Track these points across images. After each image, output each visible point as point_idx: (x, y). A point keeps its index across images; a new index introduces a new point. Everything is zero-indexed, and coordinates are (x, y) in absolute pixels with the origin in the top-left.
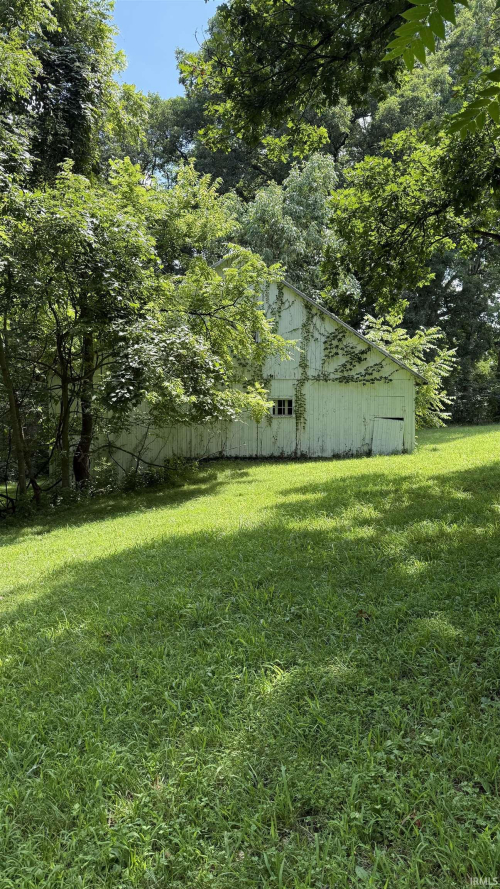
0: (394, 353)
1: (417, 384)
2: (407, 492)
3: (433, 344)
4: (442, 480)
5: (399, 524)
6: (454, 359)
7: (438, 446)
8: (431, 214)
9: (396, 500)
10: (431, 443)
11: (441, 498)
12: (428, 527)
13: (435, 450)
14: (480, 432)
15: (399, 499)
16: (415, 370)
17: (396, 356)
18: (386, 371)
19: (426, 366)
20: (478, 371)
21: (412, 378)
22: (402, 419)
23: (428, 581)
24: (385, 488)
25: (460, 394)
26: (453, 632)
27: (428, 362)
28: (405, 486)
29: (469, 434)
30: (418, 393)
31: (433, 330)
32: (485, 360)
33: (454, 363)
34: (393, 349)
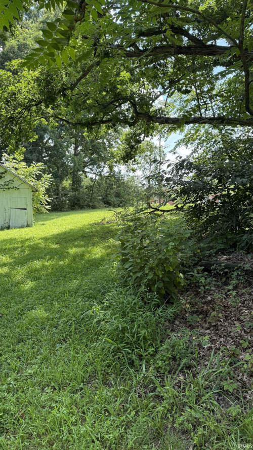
0: (20, 174)
1: (33, 191)
2: (28, 247)
3: (41, 171)
4: (46, 239)
5: (22, 264)
6: (51, 180)
7: (45, 222)
8: (33, 105)
9: (21, 251)
10: (42, 221)
11: (44, 249)
12: (37, 264)
13: (43, 224)
14: (65, 215)
15: (23, 251)
16: (32, 184)
17: (21, 176)
18: (16, 184)
19: (37, 182)
20: (63, 186)
21: (30, 188)
22: (26, 209)
23: (35, 291)
24: (16, 246)
25: (55, 197)
26: (45, 315)
27: (38, 180)
28: (27, 244)
29: (60, 216)
30: (33, 196)
31: (39, 164)
32: (66, 180)
33: (51, 181)
34: (20, 172)
